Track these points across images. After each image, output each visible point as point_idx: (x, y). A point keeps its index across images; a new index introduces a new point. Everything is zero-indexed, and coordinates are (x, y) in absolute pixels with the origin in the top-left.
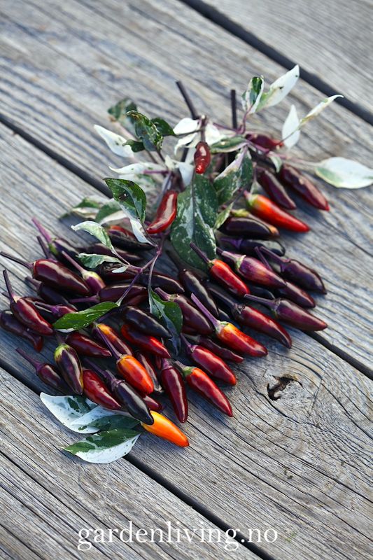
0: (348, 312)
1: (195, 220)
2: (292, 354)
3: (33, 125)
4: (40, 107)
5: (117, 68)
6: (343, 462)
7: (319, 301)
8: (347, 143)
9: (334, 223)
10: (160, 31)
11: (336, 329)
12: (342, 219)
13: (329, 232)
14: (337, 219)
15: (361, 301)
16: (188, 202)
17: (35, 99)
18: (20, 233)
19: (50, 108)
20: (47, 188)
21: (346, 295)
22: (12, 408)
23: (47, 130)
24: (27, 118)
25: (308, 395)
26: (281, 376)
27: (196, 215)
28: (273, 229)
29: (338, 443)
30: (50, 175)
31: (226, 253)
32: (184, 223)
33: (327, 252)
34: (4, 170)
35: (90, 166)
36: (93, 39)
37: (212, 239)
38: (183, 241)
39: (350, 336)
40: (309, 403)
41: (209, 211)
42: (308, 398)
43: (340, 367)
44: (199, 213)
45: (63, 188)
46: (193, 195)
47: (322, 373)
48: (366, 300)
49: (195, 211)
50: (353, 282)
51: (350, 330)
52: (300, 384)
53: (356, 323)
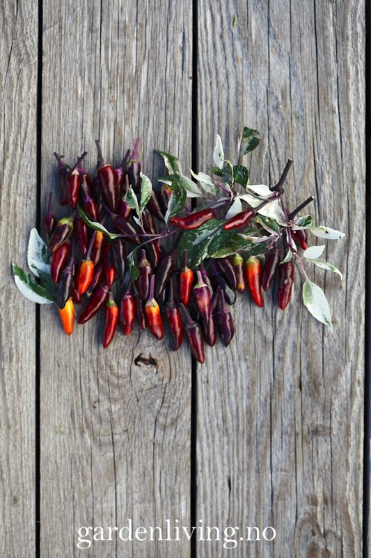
0: (225, 367)
1: (206, 240)
2: (173, 354)
3: (206, 84)
4: (222, 78)
5: (285, 106)
6: (127, 430)
7: (220, 345)
8: (341, 287)
9: (278, 318)
10: (334, 112)
11: (209, 368)
12: (285, 321)
13: (270, 319)
14: (283, 318)
15: (239, 371)
16: (214, 228)
17: (224, 71)
18: (128, 134)
19: (226, 86)
20: (170, 127)
21: (236, 358)
22: (15, 216)
23: (209, 96)
24: (208, 76)
25: (153, 381)
26: (153, 357)
27: (209, 238)
28: (242, 286)
29: (136, 420)
30: (180, 121)
31: (199, 273)
32: (199, 234)
33: (256, 327)
34: (162, 92)
35: (204, 141)
36: (295, 75)
37: (202, 258)
38: (189, 241)
39: (211, 380)
40: (149, 386)
41: (216, 244)
42: (151, 383)
43: (185, 388)
44: (211, 239)
45: (177, 136)
46: (220, 227)
47: (173, 381)
48: (241, 373)
49: (211, 235)
50: (247, 357)
51: (214, 377)
52: (157, 372)
53: (221, 377)
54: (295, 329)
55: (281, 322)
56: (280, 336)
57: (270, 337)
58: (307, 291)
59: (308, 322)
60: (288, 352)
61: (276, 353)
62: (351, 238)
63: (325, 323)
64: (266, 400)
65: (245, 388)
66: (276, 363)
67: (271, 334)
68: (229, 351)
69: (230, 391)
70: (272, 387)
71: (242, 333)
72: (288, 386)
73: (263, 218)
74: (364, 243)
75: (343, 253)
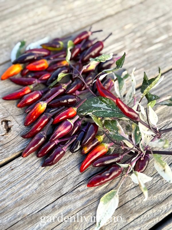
0: (28, 174)
11: (22, 165)
14: (82, 191)
15: (30, 185)
26: (12, 128)
27: (102, 109)
28: (86, 150)
37: (87, 113)
39: (15, 171)
46: (113, 110)
48: (30, 187)
50: (43, 184)
51: (18, 172)
52: (3, 135)
53: (20, 176)
54: (80, 205)
55: (79, 192)
56: (70, 197)
57: (65, 191)
58: (110, 195)
59: (91, 211)
60: (62, 211)
61: (56, 202)
62: (164, 203)
63: (97, 224)
64: (19, 216)
65: (21, 196)
66: (49, 207)
67: (67, 191)
68: (40, 170)
69: (13, 187)
70: (31, 215)
71: (57, 171)
72: (38, 226)
73: (137, 129)
74: (167, 215)
75: (150, 204)
